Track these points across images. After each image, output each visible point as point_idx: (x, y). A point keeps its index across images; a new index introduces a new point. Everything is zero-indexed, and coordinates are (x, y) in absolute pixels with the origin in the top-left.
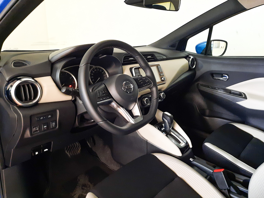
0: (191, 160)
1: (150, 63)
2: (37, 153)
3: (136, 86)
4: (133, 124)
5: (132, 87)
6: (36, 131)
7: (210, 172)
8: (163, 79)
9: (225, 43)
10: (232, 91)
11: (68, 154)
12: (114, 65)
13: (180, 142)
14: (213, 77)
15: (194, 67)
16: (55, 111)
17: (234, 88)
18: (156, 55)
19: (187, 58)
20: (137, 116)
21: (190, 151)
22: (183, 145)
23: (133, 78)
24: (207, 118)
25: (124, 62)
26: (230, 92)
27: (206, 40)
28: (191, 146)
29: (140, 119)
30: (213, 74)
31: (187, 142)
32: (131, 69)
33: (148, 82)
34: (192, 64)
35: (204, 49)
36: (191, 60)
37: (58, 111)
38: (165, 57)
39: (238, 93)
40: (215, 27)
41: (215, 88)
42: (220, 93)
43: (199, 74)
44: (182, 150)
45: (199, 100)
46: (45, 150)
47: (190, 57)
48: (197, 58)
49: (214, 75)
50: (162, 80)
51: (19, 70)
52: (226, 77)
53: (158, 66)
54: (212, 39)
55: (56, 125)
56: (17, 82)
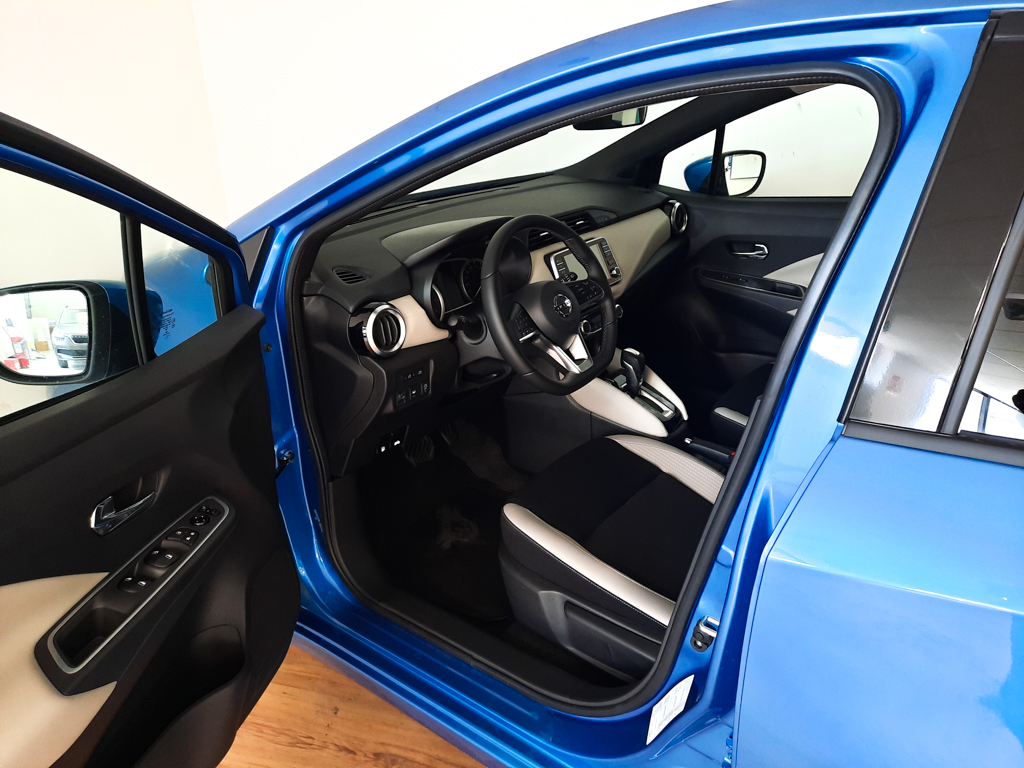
0: (688, 441)
1: (584, 237)
2: (383, 449)
3: (576, 301)
4: (577, 374)
5: (569, 305)
6: (402, 400)
7: (724, 458)
8: (614, 272)
9: (759, 158)
10: (778, 285)
11: (411, 460)
12: (513, 256)
13: (662, 411)
14: (732, 250)
15: (684, 228)
16: (425, 366)
17: (783, 275)
18: (595, 215)
19: (666, 207)
20: (583, 359)
21: (682, 427)
22: (669, 414)
23: (567, 285)
24: (722, 355)
25: (530, 243)
26: (773, 287)
27: (710, 152)
28: (685, 417)
29: (588, 365)
30: (730, 244)
31: (676, 408)
32: (547, 259)
33: (595, 290)
34: (679, 221)
35: (706, 178)
36: (674, 211)
37: (432, 363)
38: (613, 216)
39: (792, 288)
40: (730, 128)
41: (736, 281)
42: (751, 291)
43: (696, 243)
44: (668, 424)
45: (700, 311)
46: (396, 444)
47: (673, 205)
48: (690, 204)
49: (735, 247)
50: (613, 276)
52: (762, 249)
53: (601, 243)
54: (725, 150)
55: (428, 388)
56: (373, 317)
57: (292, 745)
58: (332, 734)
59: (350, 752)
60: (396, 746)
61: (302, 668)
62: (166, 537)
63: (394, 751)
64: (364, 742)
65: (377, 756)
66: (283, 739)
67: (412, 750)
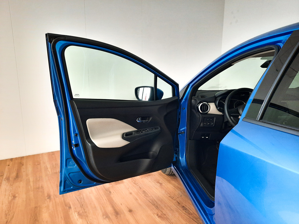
2: (203, 138)
6: (205, 125)
16: (214, 118)
37: (215, 118)
46: (207, 137)
51: (203, 99)
55: (213, 124)
56: (202, 104)
57: (169, 196)
58: (178, 199)
59: (179, 203)
60: (188, 207)
61: (180, 186)
62: (148, 129)
63: (187, 208)
64: (183, 203)
65: (183, 207)
66: (169, 195)
67: (191, 210)
